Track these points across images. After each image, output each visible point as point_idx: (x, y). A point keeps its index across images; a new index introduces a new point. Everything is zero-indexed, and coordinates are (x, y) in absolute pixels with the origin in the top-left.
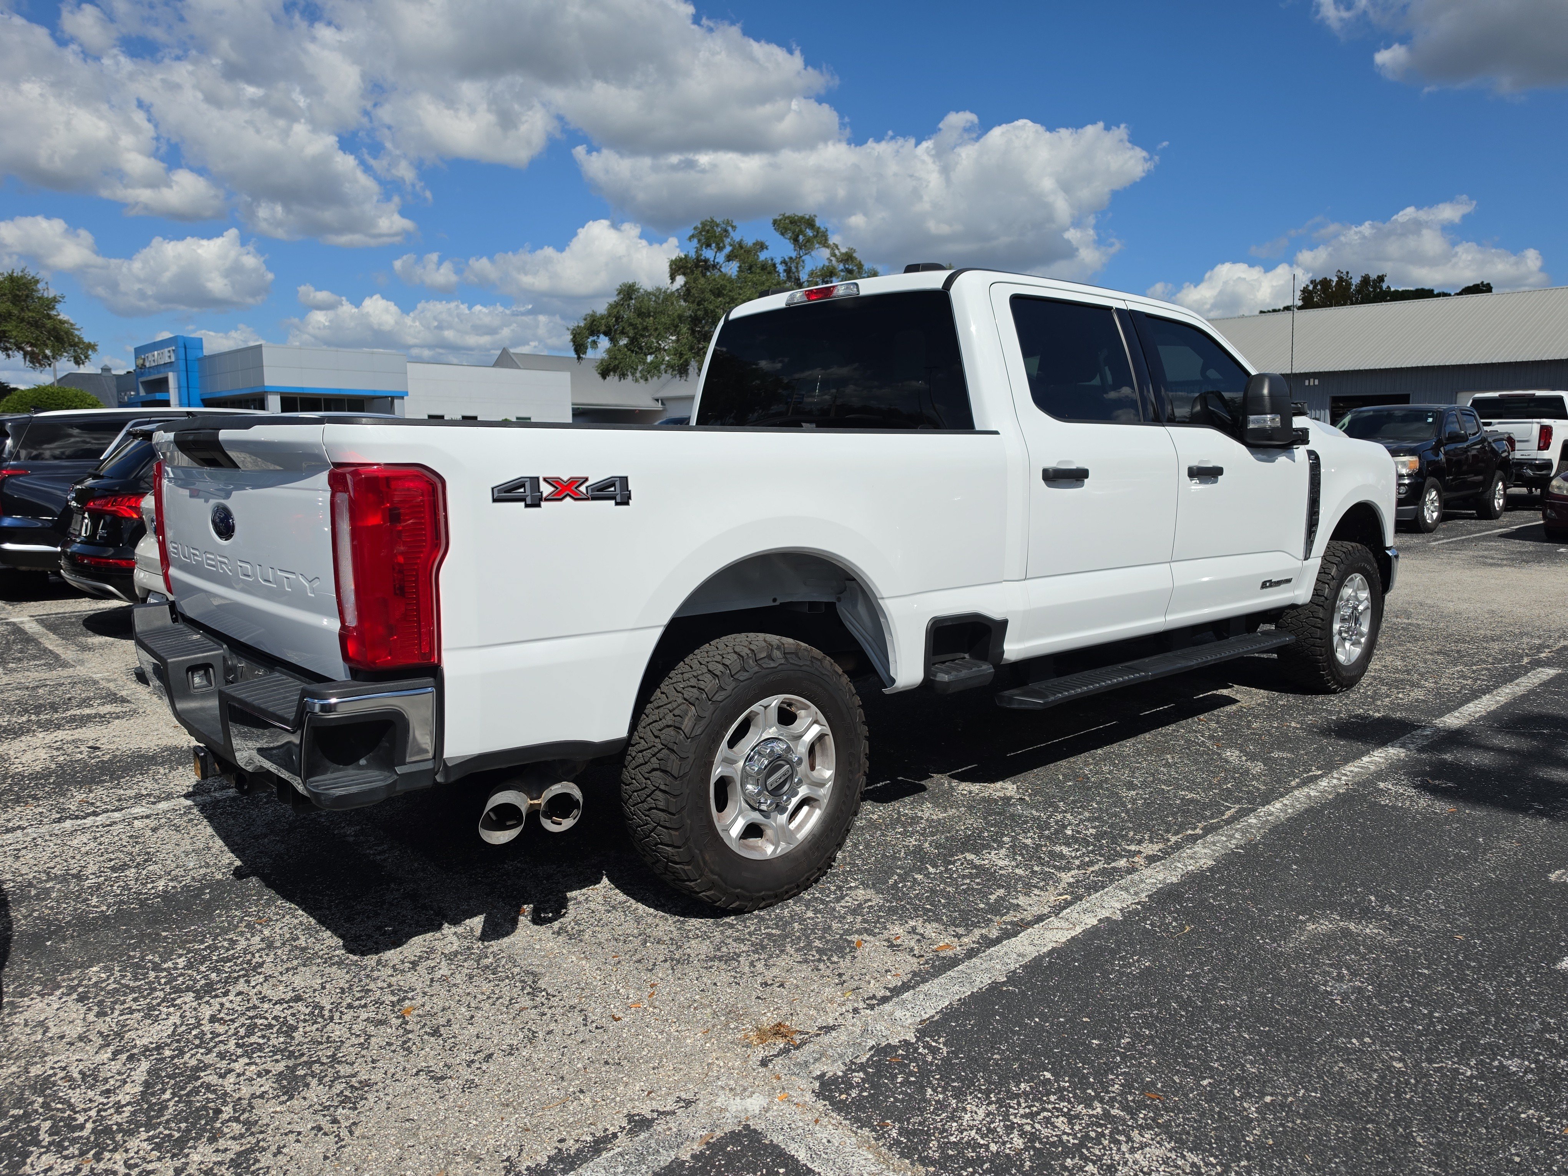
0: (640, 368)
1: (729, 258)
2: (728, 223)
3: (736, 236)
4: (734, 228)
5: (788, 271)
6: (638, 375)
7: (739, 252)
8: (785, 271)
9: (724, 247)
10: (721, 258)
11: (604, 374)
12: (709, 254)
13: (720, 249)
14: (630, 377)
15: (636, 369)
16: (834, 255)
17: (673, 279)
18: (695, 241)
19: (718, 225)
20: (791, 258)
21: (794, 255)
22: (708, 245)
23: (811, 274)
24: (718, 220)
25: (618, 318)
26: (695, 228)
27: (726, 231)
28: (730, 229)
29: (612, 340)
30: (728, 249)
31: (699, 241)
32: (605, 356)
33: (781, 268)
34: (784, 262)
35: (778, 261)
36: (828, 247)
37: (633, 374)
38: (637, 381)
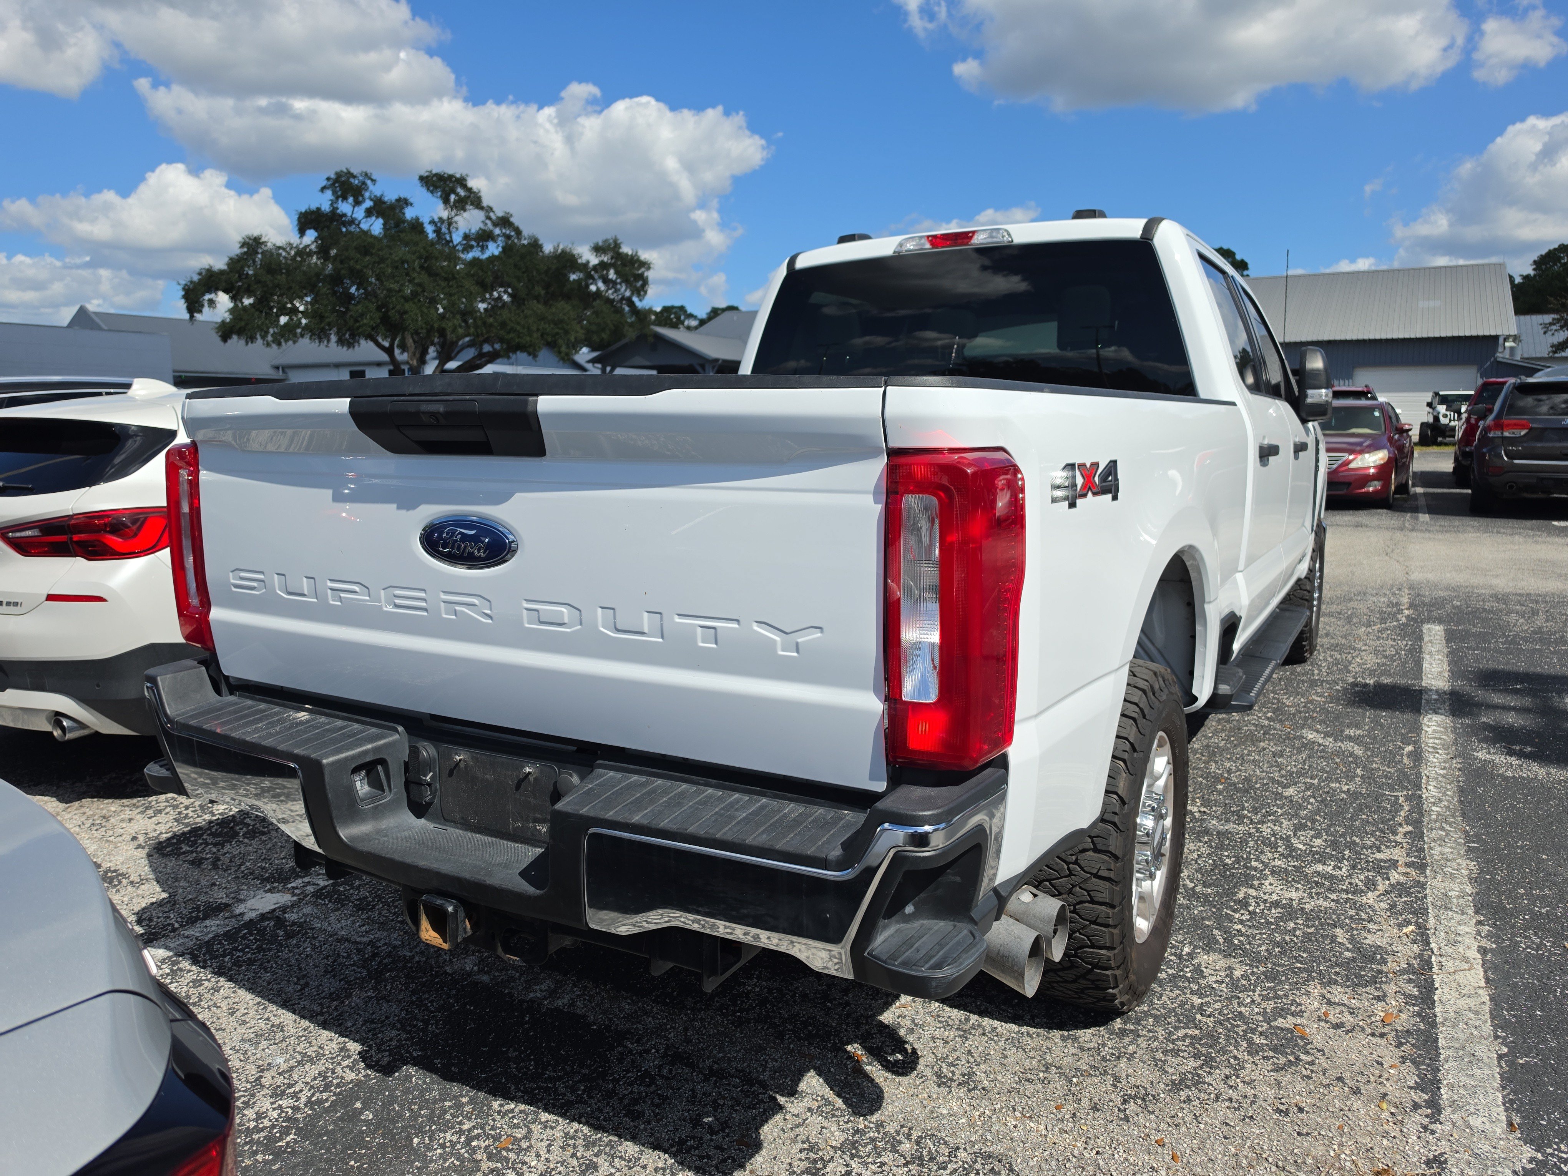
0: (271, 331)
1: (369, 213)
2: (367, 175)
3: (375, 190)
4: (373, 181)
5: (438, 231)
6: (270, 338)
7: (380, 208)
8: (435, 231)
9: (364, 201)
10: (359, 213)
11: (225, 337)
12: (345, 207)
13: (357, 203)
14: (259, 341)
15: (267, 332)
16: (489, 218)
17: (302, 232)
18: (329, 194)
19: (354, 177)
20: (441, 219)
21: (445, 214)
22: (345, 198)
23: (466, 237)
24: (355, 171)
25: (241, 275)
26: (328, 179)
27: (364, 183)
28: (369, 182)
29: (233, 298)
30: (368, 204)
31: (334, 193)
32: (227, 317)
33: (429, 229)
34: (432, 222)
35: (425, 220)
36: (482, 208)
37: (263, 338)
38: (268, 345)
